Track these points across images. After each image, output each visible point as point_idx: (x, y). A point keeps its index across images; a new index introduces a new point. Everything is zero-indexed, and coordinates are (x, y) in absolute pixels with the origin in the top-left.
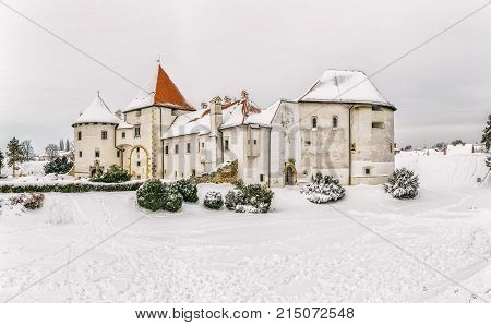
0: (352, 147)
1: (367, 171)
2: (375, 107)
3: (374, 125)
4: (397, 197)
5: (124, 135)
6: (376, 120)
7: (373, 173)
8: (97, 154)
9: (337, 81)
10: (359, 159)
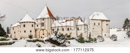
0: (102, 30)
1: (105, 35)
2: (107, 21)
3: (107, 25)
4: (114, 40)
5: (38, 26)
6: (107, 24)
7: (106, 35)
8: (31, 31)
9: (98, 15)
10: (104, 32)
